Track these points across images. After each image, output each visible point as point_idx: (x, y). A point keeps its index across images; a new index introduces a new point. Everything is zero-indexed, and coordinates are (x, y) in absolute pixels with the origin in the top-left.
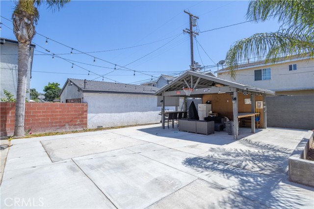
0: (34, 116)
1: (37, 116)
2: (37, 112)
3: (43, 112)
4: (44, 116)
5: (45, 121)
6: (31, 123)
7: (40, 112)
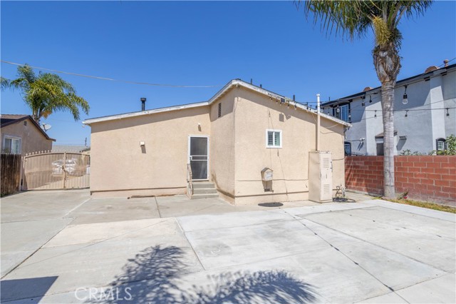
0: (411, 175)
1: (416, 176)
2: (415, 170)
3: (423, 170)
4: (425, 176)
5: (427, 184)
6: (408, 185)
7: (418, 170)
